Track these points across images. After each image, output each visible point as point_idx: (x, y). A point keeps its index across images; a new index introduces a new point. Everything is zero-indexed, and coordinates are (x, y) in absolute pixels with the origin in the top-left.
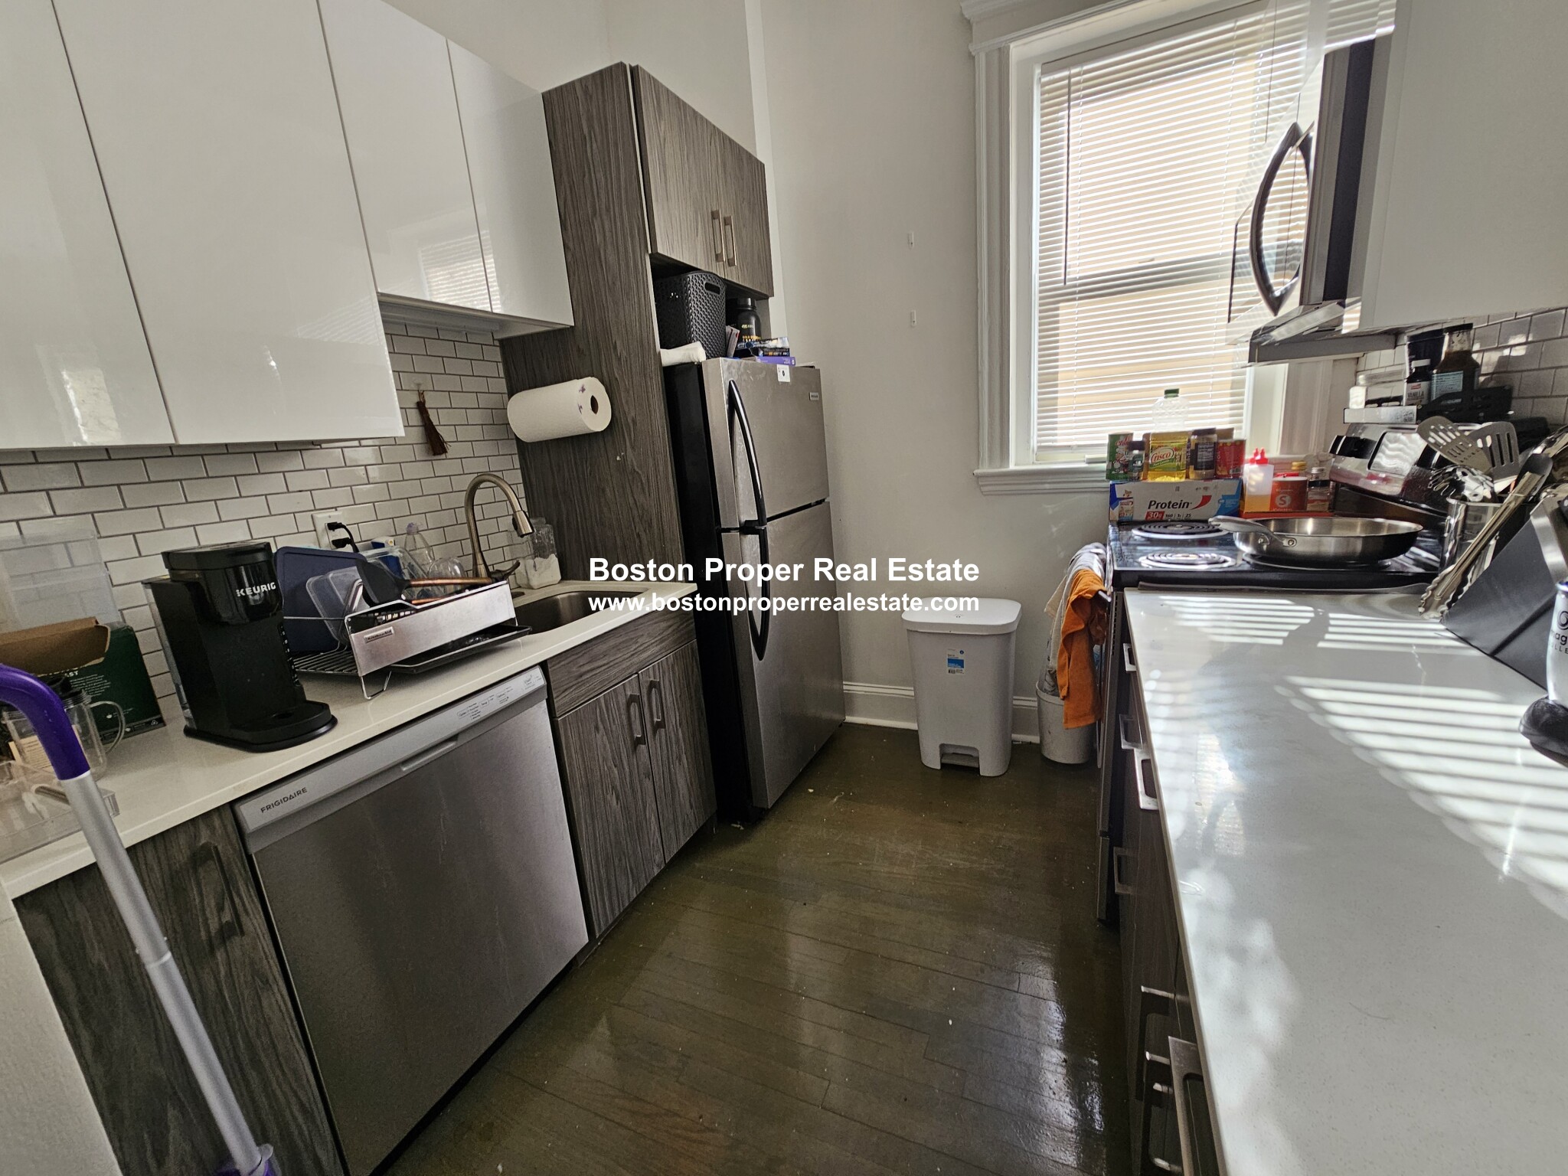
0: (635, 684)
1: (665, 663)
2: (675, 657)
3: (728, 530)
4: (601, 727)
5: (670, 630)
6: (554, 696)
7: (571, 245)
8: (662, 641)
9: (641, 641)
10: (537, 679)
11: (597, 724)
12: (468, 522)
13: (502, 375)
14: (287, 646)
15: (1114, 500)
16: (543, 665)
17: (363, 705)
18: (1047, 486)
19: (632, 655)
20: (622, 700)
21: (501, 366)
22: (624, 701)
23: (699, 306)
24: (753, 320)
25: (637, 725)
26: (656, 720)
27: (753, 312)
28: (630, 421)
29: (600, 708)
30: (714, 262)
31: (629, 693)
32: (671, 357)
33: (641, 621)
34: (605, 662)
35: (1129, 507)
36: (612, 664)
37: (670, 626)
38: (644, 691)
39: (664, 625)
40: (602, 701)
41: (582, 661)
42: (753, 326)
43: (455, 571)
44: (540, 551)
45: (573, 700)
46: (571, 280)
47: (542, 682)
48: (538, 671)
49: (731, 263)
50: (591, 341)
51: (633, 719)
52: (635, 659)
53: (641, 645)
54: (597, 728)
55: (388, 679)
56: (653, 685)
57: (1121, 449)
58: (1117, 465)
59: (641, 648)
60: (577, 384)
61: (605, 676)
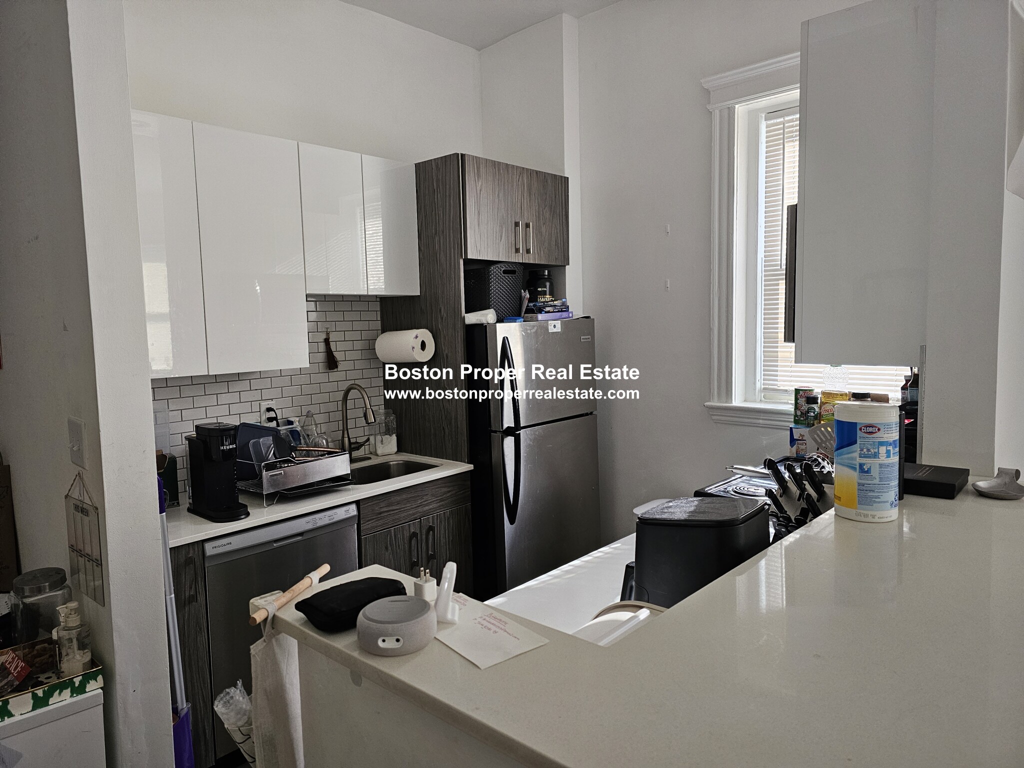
0: (418, 526)
1: (442, 515)
2: (451, 512)
3: (495, 432)
4: (390, 548)
5: (449, 494)
6: (362, 522)
7: (422, 248)
8: (441, 500)
9: (425, 498)
10: (353, 510)
11: (387, 546)
12: (342, 410)
13: (379, 319)
14: (236, 474)
15: (793, 441)
16: (357, 503)
17: (263, 509)
18: (761, 421)
19: (418, 506)
20: (407, 534)
21: (379, 313)
22: (408, 535)
23: (498, 285)
24: (548, 284)
25: (414, 553)
26: (430, 552)
27: (549, 278)
28: (445, 356)
29: (391, 536)
30: (514, 254)
31: (412, 530)
32: (472, 318)
33: (427, 485)
34: (398, 508)
35: (803, 447)
36: (402, 510)
37: (449, 492)
38: (424, 532)
39: (446, 490)
40: (393, 531)
41: (382, 505)
42: (547, 289)
43: (323, 443)
44: (388, 432)
45: (373, 528)
46: (421, 268)
47: (355, 513)
48: (354, 507)
49: (528, 251)
50: (428, 305)
51: (413, 548)
52: (420, 509)
53: (425, 501)
54: (387, 548)
55: (276, 500)
56: (431, 528)
57: (802, 401)
58: (799, 413)
59: (425, 503)
60: (415, 332)
61: (397, 517)
